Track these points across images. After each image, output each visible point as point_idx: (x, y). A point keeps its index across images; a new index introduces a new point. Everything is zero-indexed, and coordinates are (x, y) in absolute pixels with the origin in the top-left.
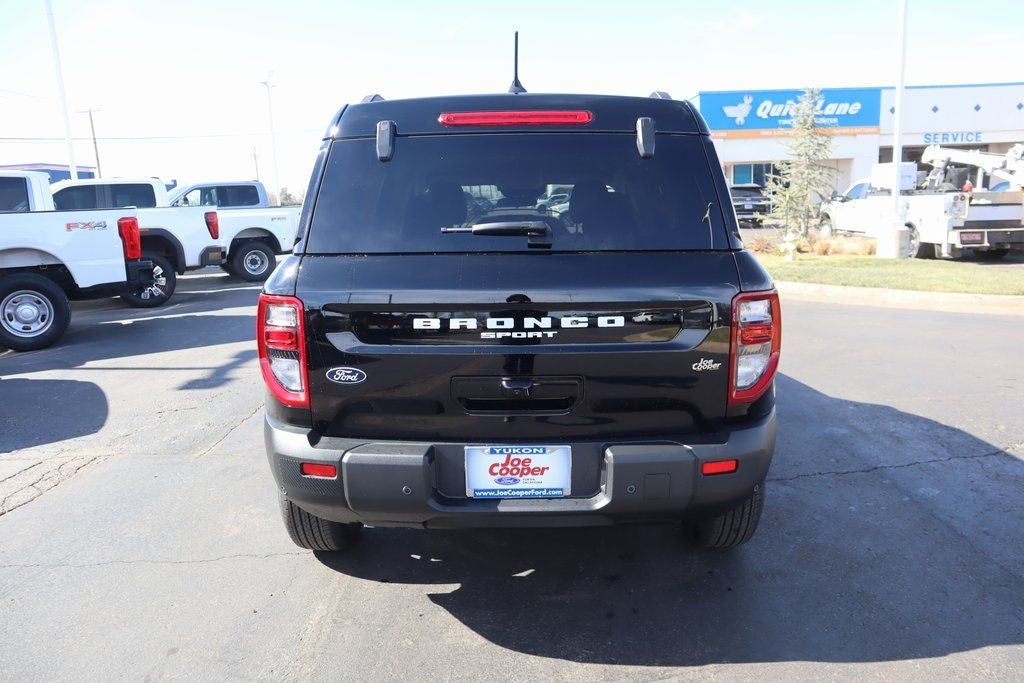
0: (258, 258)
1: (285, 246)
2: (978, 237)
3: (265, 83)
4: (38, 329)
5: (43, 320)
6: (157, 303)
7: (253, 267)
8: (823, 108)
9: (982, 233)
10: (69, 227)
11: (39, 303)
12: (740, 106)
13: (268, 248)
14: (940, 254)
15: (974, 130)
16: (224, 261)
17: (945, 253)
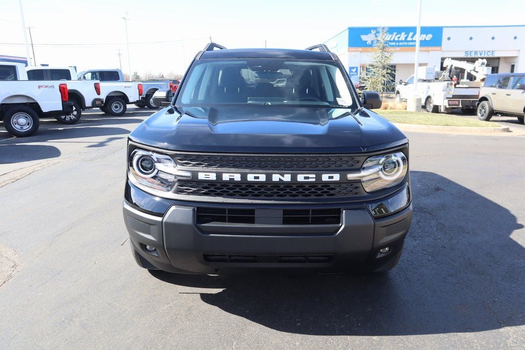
0: (118, 105)
1: (131, 100)
2: (457, 103)
3: (124, 18)
4: (26, 128)
5: (28, 125)
6: (72, 122)
7: (116, 109)
8: (412, 37)
9: (459, 101)
10: (39, 87)
11: (27, 118)
12: (370, 35)
13: (123, 101)
14: (441, 110)
15: (491, 49)
16: (103, 105)
17: (442, 110)
